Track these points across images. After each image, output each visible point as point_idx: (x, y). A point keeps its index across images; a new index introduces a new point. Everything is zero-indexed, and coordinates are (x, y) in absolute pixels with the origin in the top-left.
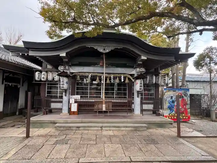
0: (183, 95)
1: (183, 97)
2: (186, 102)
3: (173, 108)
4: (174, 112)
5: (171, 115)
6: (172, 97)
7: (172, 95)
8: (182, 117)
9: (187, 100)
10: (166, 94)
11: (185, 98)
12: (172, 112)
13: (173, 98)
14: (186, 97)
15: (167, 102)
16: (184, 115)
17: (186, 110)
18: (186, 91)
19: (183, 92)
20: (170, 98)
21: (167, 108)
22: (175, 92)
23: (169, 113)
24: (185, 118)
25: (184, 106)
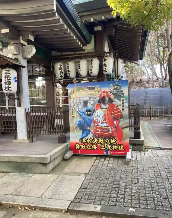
0: (112, 97)
1: (111, 101)
2: (120, 112)
3: (89, 126)
4: (90, 136)
5: (84, 141)
6: (86, 103)
7: (85, 99)
8: (109, 147)
9: (121, 108)
10: (72, 96)
11: (117, 102)
12: (87, 135)
13: (89, 104)
14: (120, 100)
15: (76, 114)
16: (113, 141)
17: (119, 130)
18: (120, 86)
19: (113, 88)
20: (82, 103)
21: (77, 126)
22: (92, 92)
23: (80, 137)
24: (116, 147)
25: (115, 122)
